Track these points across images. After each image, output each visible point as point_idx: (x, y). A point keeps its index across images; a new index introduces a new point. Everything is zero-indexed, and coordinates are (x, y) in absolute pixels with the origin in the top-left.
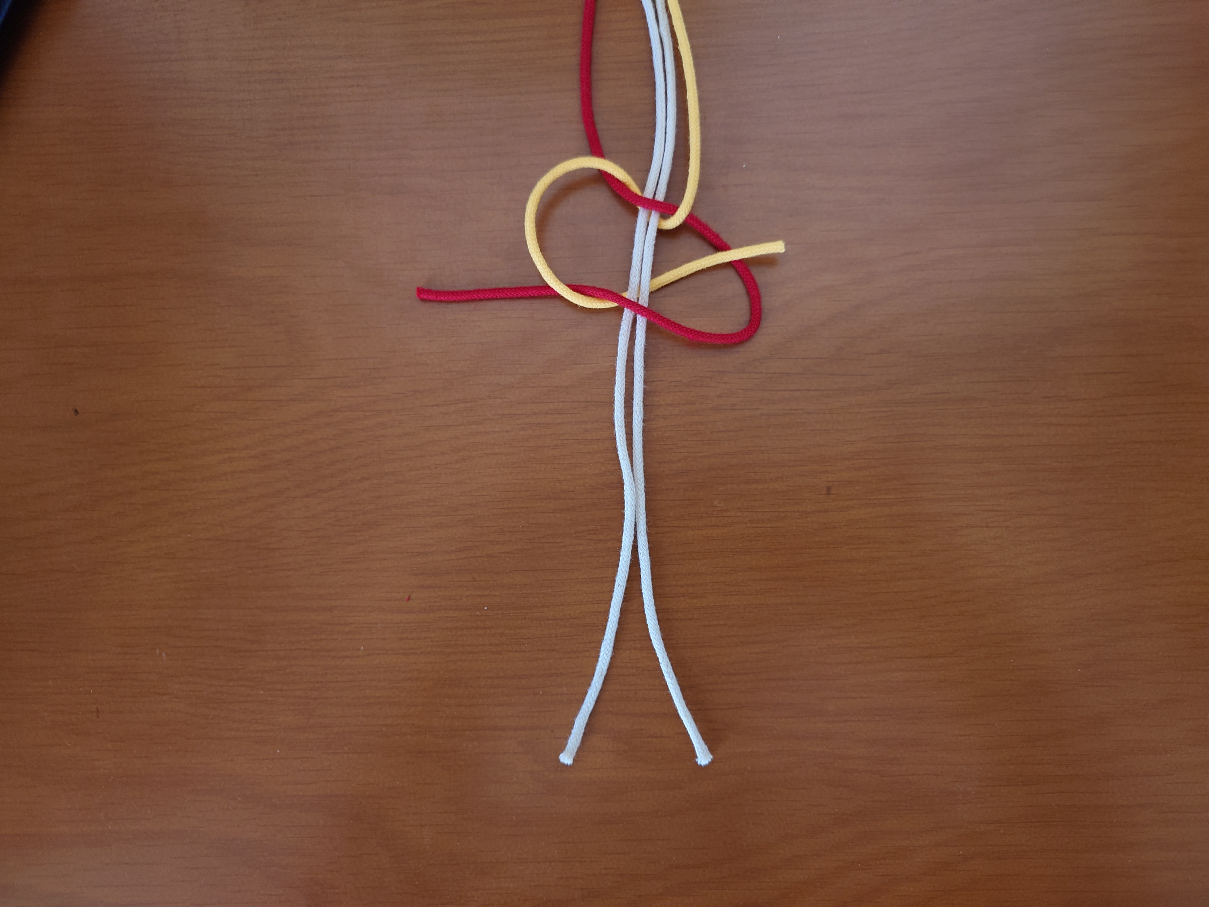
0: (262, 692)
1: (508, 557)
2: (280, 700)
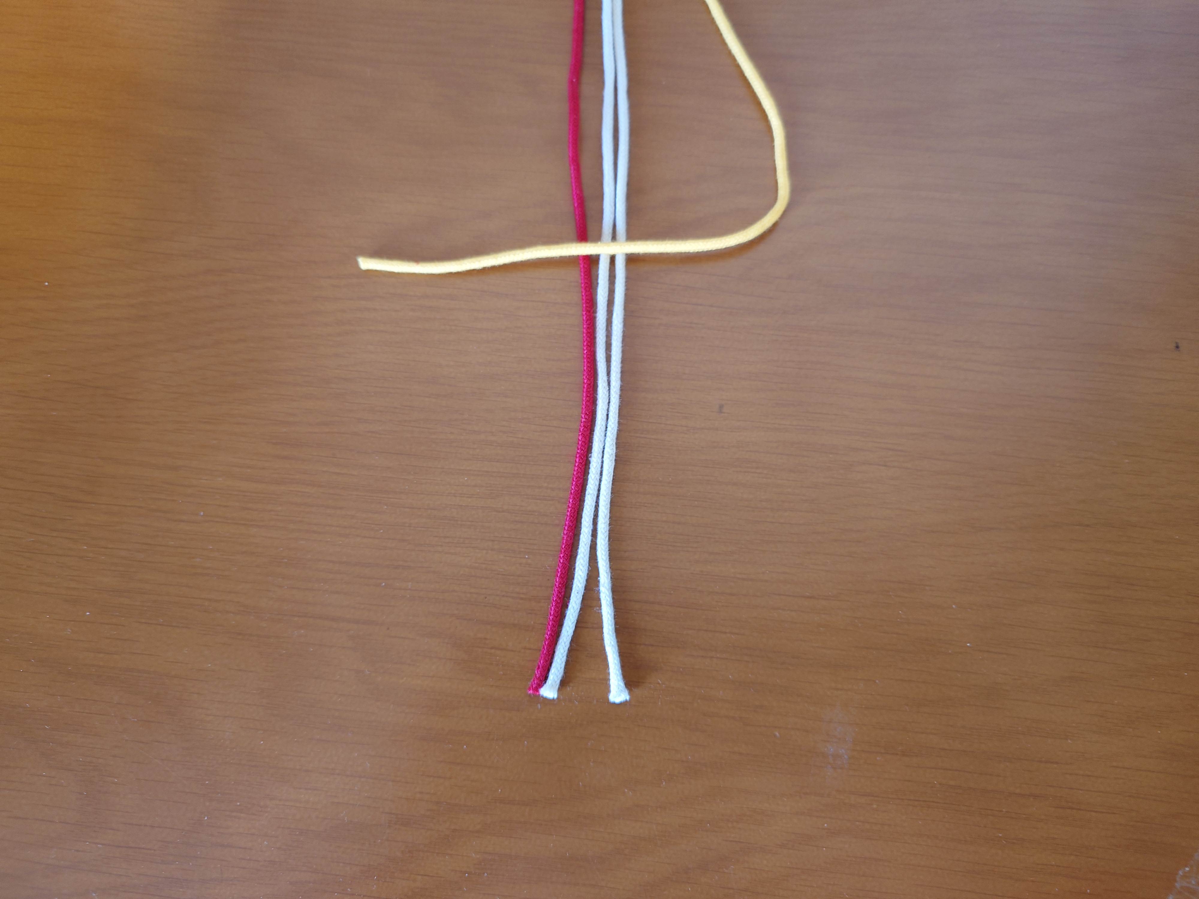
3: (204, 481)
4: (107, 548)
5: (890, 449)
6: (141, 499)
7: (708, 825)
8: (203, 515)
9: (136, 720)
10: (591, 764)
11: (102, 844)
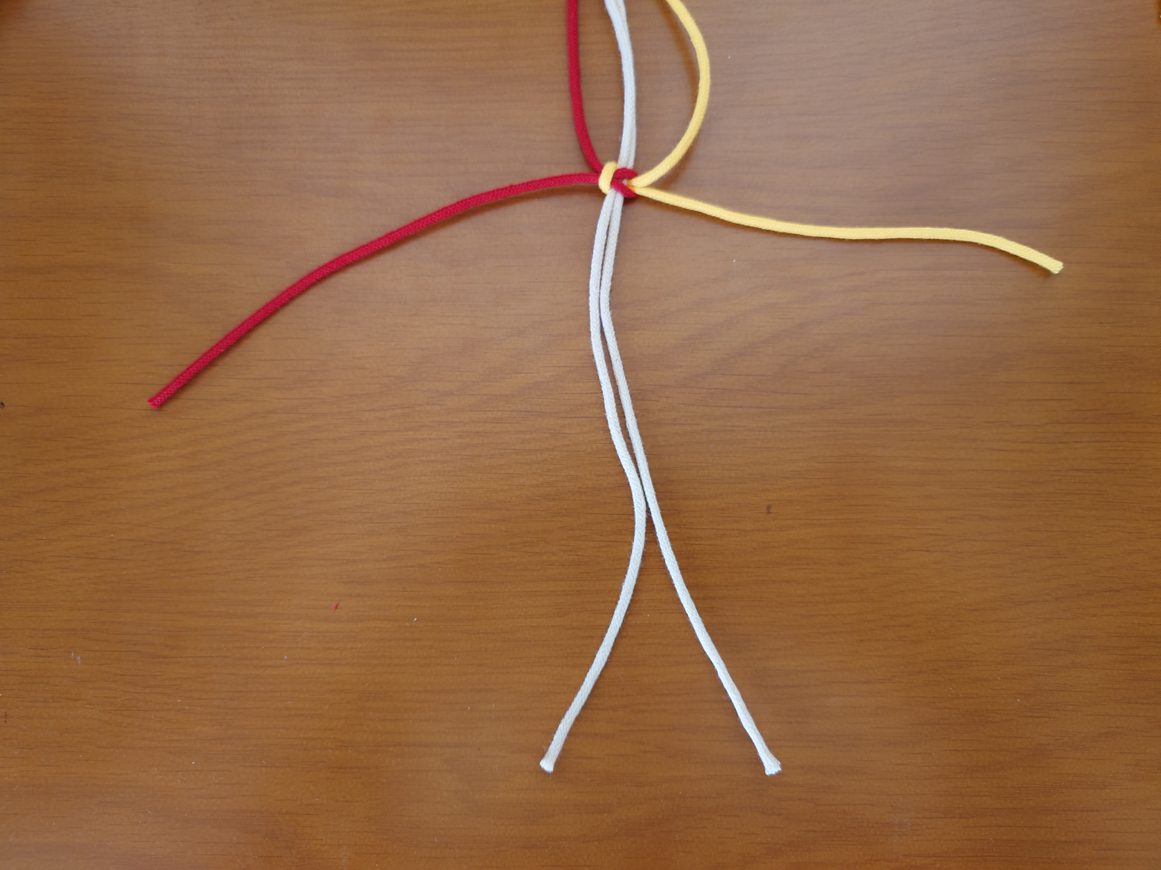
0: (179, 700)
1: (441, 568)
2: (198, 709)
3: (284, 625)
4: (200, 699)
5: (931, 535)
6: (225, 649)
8: (287, 659)
10: (681, 854)
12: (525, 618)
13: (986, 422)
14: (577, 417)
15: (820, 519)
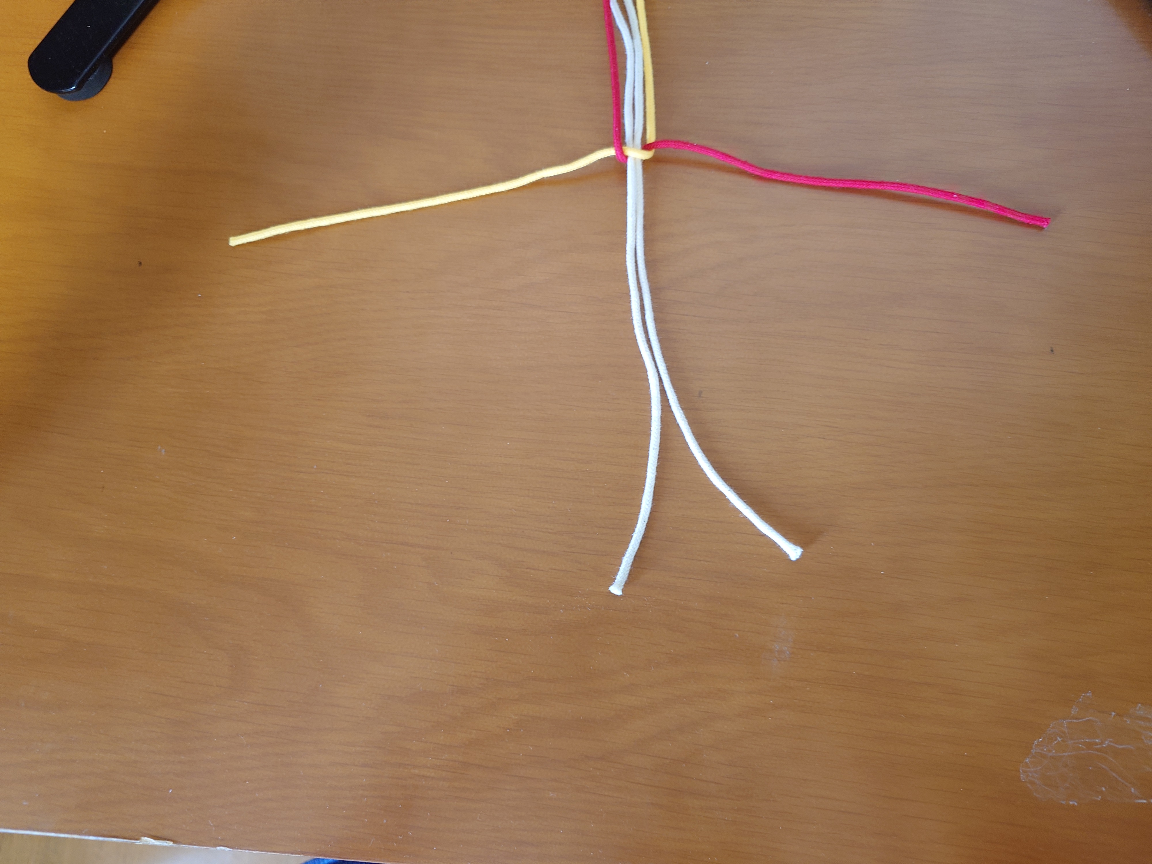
0: (231, 490)
1: (441, 412)
2: (244, 498)
3: (317, 443)
4: (247, 491)
5: (827, 426)
6: (272, 456)
7: (685, 699)
8: (316, 468)
9: (270, 615)
10: (600, 654)
11: (247, 702)
12: (501, 457)
13: (881, 345)
14: (560, 311)
15: (741, 406)
